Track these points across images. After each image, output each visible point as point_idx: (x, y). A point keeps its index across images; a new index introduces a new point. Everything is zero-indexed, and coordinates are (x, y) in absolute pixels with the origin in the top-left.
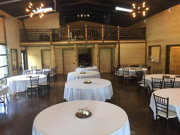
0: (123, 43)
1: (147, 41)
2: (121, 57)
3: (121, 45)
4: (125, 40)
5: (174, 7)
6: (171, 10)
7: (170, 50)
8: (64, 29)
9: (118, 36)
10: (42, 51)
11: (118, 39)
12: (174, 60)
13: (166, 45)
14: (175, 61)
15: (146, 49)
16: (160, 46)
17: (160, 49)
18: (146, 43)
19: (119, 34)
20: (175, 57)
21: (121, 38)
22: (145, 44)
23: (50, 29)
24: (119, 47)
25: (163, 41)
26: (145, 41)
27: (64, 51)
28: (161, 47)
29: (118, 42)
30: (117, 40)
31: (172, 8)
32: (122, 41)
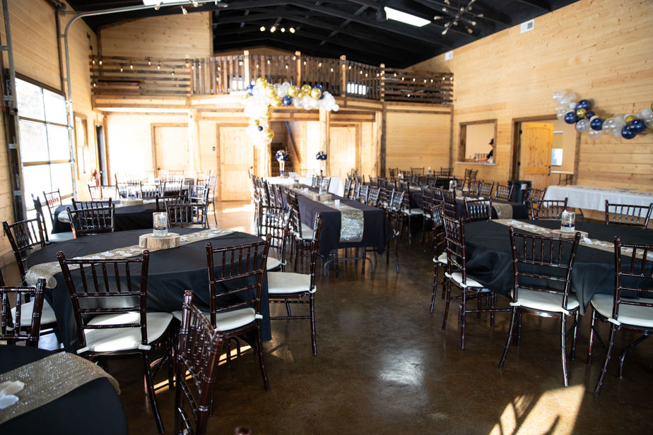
0: (396, 111)
1: (455, 108)
2: (388, 150)
3: (389, 116)
4: (400, 103)
5: (536, 19)
6: (530, 26)
7: (521, 132)
8: (231, 62)
9: (382, 92)
10: (154, 128)
11: (382, 100)
12: (531, 158)
13: (513, 119)
14: (534, 162)
15: (452, 131)
16: (493, 121)
17: (496, 128)
18: (451, 113)
19: (383, 87)
20: (533, 149)
21: (388, 98)
22: (448, 117)
23: (186, 60)
24: (384, 122)
25: (505, 109)
26: (448, 110)
27: (221, 128)
28: (499, 123)
29: (380, 106)
30: (377, 100)
31: (532, 21)
32: (391, 104)
